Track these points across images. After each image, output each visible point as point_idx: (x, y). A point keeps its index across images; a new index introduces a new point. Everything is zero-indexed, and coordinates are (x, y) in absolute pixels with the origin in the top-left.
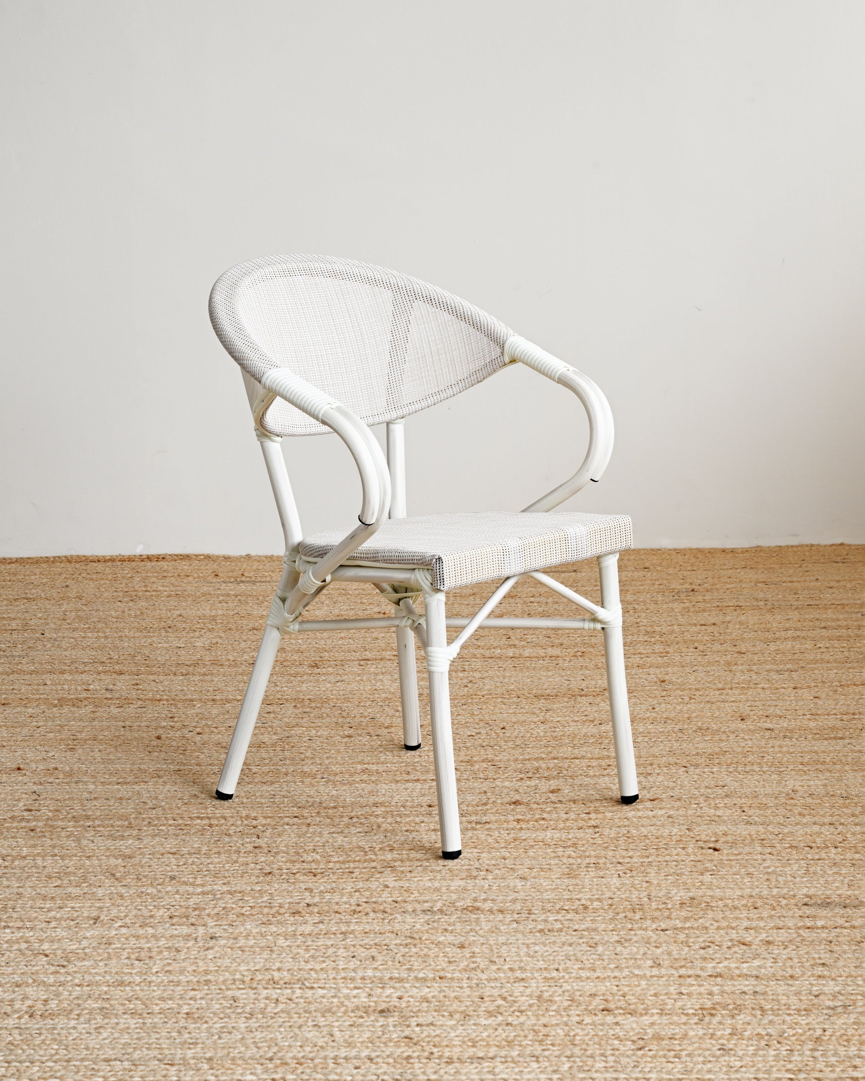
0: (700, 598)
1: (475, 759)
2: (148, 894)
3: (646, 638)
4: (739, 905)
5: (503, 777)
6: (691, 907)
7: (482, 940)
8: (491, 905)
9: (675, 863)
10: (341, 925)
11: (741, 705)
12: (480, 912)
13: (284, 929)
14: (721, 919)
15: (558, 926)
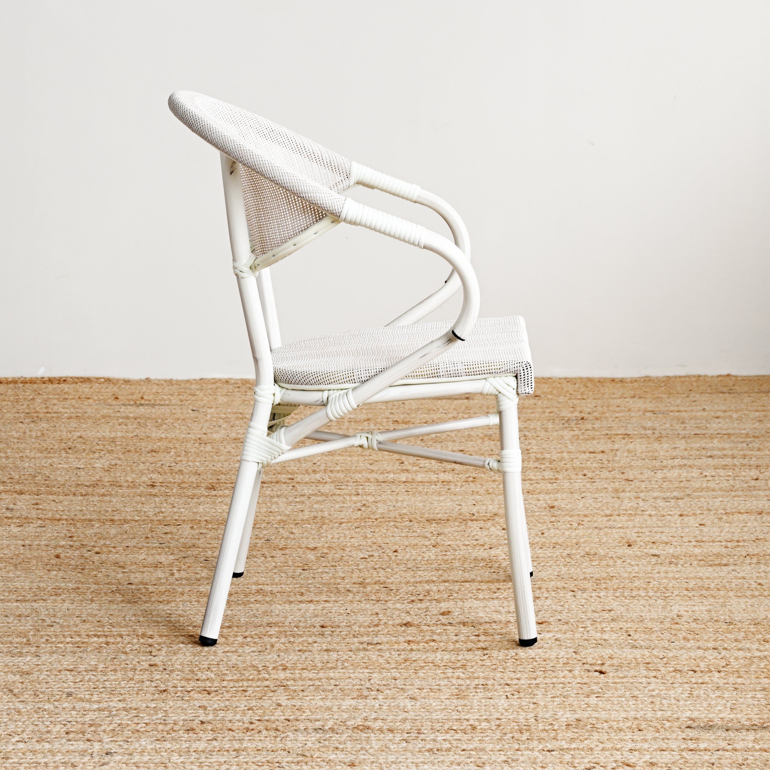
0: (589, 426)
1: (367, 581)
2: (45, 710)
3: (536, 465)
4: (624, 727)
5: (395, 599)
6: (577, 728)
7: (372, 759)
8: (382, 724)
9: (561, 685)
10: (234, 742)
11: (628, 531)
12: (370, 731)
13: (178, 746)
14: (606, 741)
15: (446, 745)
